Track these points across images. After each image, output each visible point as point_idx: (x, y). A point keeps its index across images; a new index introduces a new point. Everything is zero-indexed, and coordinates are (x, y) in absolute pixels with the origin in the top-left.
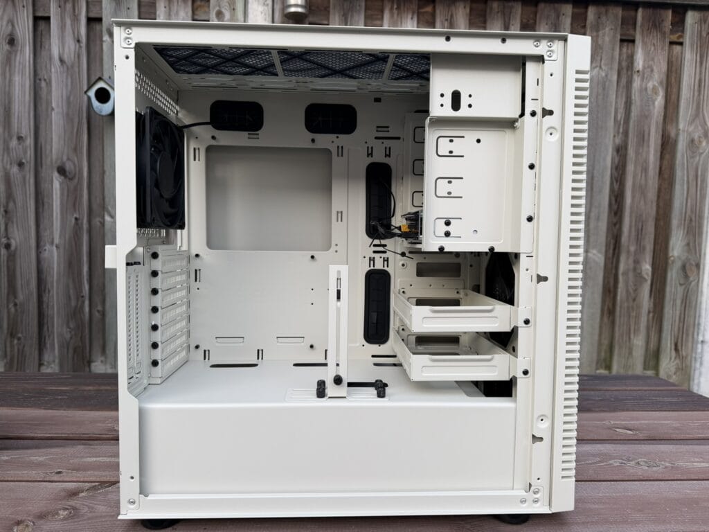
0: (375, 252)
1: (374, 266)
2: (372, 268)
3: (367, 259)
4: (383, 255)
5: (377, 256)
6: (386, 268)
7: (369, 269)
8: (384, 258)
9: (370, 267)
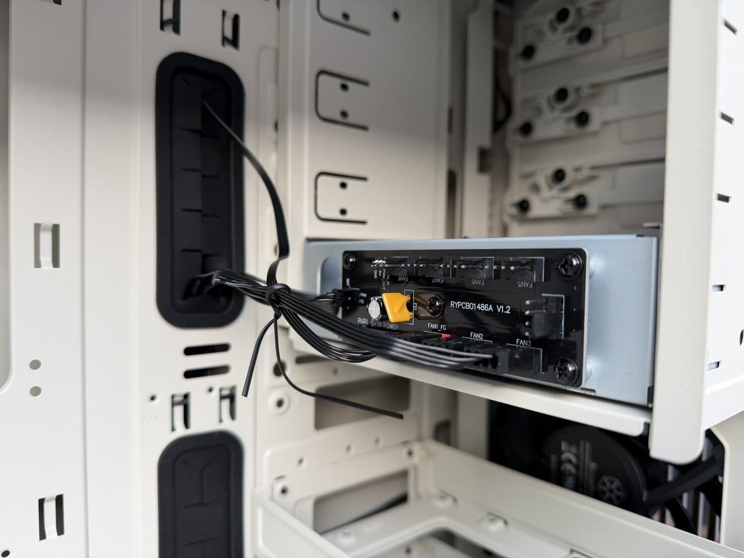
0: (190, 375)
2: (181, 432)
3: (164, 402)
4: (217, 381)
5: (197, 387)
6: (228, 425)
7: (170, 438)
8: (221, 390)
9: (173, 429)
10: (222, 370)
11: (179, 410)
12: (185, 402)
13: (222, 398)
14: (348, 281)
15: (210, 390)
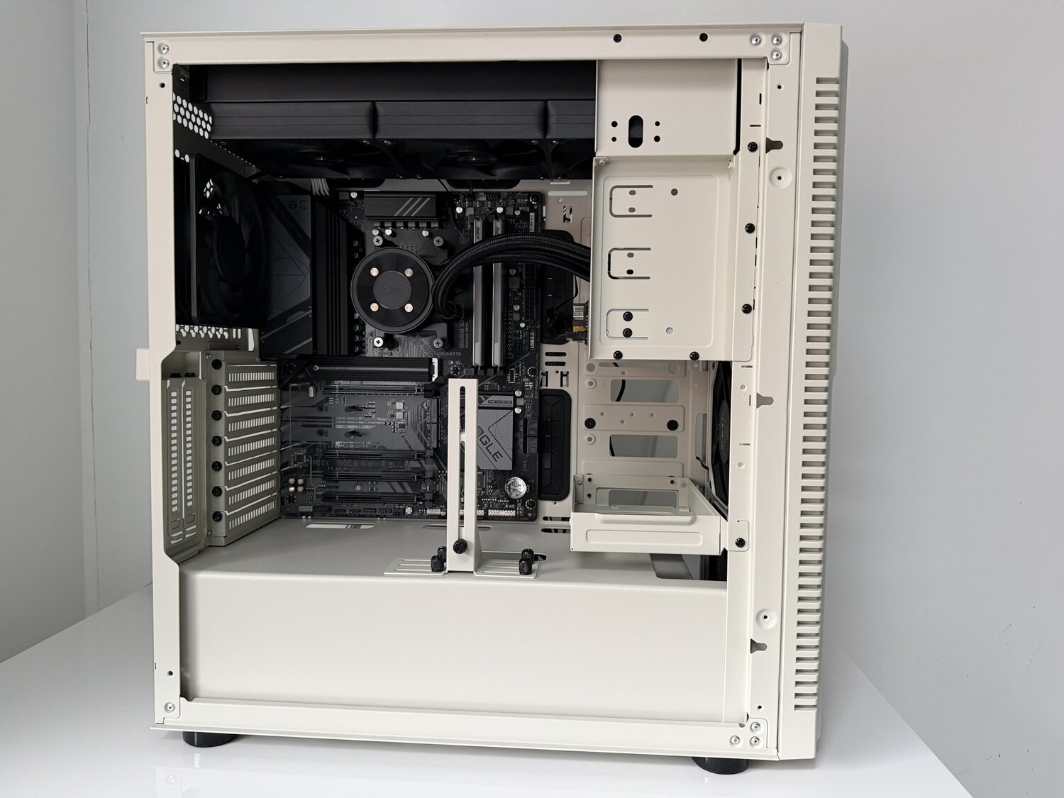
10: (563, 364)
12: (546, 374)
13: (562, 375)
15: (557, 372)
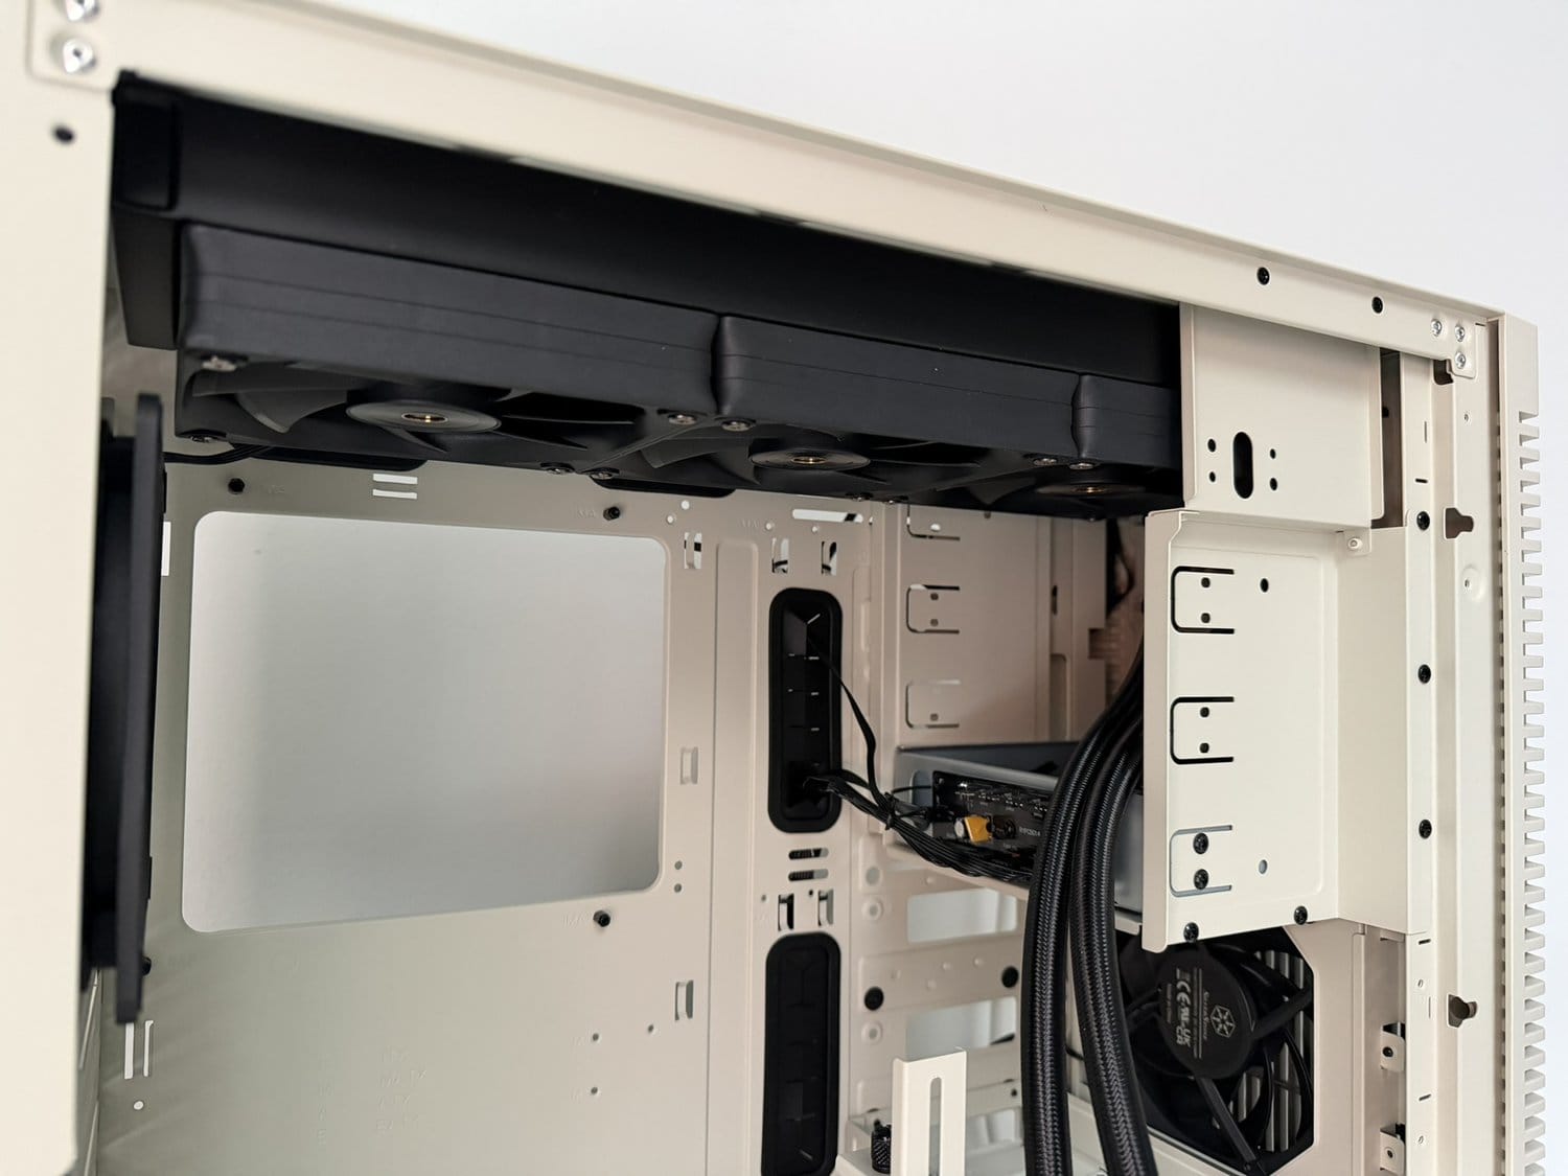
0: (794, 877)
1: (791, 924)
2: (786, 932)
3: (773, 901)
4: (816, 885)
5: (799, 889)
6: (826, 929)
7: (777, 936)
8: (819, 893)
9: (779, 929)
10: (820, 874)
11: (784, 907)
12: (789, 901)
13: (821, 899)
14: (938, 798)
15: (811, 893)
